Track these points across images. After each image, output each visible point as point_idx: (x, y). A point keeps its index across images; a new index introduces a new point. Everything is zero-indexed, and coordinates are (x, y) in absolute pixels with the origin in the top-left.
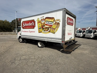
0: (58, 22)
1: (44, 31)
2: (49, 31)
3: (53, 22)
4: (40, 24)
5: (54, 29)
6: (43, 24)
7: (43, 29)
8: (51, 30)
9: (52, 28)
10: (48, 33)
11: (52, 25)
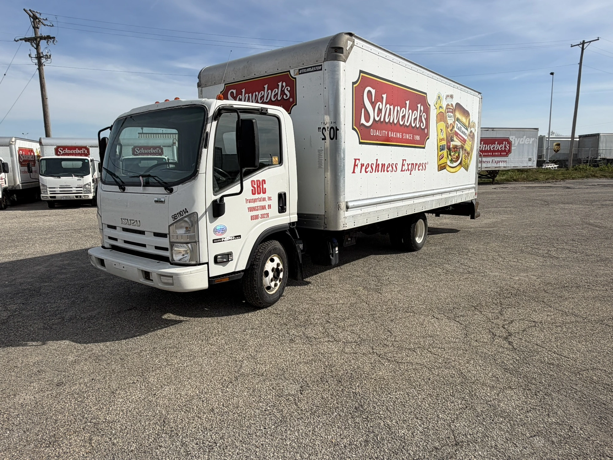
0: (473, 131)
1: (452, 161)
2: (460, 163)
3: (467, 129)
4: (442, 125)
5: (468, 153)
6: (449, 130)
7: (449, 153)
8: (464, 159)
9: (465, 150)
10: (458, 168)
11: (466, 138)
